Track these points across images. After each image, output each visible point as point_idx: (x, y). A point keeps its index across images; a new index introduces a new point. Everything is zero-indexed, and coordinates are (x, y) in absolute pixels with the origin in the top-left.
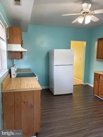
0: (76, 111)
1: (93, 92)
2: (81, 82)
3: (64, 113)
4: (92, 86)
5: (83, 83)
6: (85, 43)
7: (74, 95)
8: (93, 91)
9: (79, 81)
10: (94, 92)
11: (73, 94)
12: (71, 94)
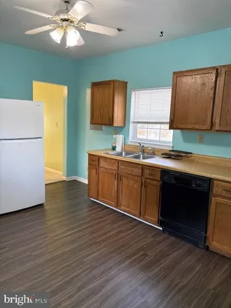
0: (55, 241)
1: (87, 194)
2: (61, 175)
3: (28, 253)
4: (86, 182)
5: (64, 178)
6: (65, 89)
7: (46, 207)
8: (87, 191)
9: (57, 174)
10: (89, 194)
11: (45, 205)
12: (41, 206)
